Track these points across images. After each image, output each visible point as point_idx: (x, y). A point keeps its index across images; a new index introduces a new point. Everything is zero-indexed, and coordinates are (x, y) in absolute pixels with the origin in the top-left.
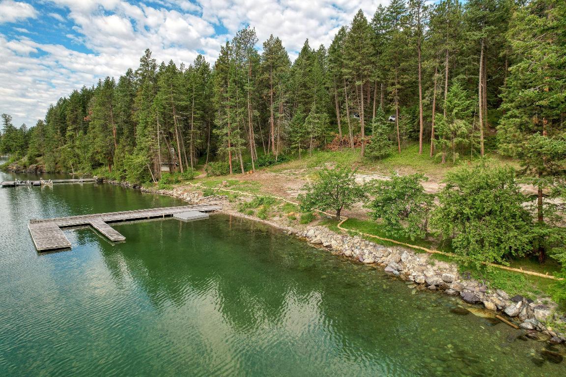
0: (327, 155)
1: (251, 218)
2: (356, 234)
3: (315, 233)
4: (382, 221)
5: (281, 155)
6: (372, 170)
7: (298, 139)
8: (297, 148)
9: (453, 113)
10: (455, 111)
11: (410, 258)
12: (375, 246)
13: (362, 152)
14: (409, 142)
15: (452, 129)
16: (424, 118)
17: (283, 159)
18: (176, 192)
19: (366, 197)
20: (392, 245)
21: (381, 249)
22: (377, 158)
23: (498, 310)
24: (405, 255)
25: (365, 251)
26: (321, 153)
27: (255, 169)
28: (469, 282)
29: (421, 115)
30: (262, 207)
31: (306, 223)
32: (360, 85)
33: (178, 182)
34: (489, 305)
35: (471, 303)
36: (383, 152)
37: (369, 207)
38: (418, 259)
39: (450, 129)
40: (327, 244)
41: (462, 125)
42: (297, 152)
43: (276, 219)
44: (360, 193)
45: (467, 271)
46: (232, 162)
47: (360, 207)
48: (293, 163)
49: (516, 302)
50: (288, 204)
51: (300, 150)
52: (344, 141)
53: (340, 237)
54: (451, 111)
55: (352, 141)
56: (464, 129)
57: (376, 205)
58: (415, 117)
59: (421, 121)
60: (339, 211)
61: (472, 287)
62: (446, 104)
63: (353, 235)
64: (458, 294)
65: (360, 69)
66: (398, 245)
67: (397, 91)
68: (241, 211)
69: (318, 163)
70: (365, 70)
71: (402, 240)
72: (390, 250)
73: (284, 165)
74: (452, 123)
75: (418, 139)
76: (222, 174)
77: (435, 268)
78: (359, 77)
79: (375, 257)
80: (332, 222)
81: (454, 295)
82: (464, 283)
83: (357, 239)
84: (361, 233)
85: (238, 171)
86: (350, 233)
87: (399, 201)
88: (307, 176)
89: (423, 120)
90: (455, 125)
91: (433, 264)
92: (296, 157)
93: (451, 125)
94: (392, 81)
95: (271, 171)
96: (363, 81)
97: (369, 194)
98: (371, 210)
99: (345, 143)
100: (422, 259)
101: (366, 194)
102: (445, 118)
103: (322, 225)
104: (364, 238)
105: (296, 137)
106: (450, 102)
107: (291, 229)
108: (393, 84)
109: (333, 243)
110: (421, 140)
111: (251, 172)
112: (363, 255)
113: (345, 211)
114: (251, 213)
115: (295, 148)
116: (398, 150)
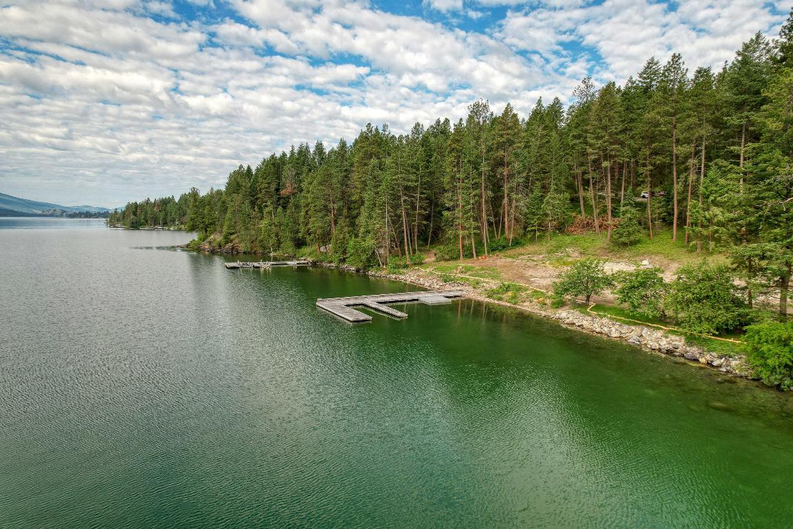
0: (568, 239)
1: (501, 303)
2: (605, 316)
3: (567, 316)
4: (626, 305)
5: (515, 238)
6: (618, 258)
7: (535, 221)
8: (535, 231)
9: (710, 200)
10: (711, 198)
11: (649, 333)
12: (620, 325)
13: (609, 237)
14: (661, 228)
15: (708, 216)
16: (679, 202)
17: (517, 243)
18: (409, 277)
19: (614, 285)
20: (636, 324)
21: (626, 327)
22: (625, 244)
23: (708, 363)
24: (645, 331)
25: (612, 329)
26: (560, 237)
27: (488, 252)
28: (691, 348)
29: (675, 199)
30: (510, 294)
31: (557, 308)
32: (607, 167)
33: (406, 266)
34: (702, 360)
35: (691, 360)
36: (632, 238)
37: (616, 294)
38: (656, 334)
39: (705, 217)
40: (579, 324)
41: (718, 213)
42: (535, 234)
43: (527, 304)
44: (608, 282)
45: (691, 340)
46: (463, 246)
47: (608, 294)
48: (530, 248)
49: (721, 358)
50: (536, 291)
51: (538, 234)
52: (588, 223)
53: (590, 318)
54: (708, 197)
55: (596, 223)
56: (720, 218)
57: (622, 292)
58: (669, 199)
59: (675, 205)
60: (588, 297)
61: (694, 351)
62: (701, 189)
63: (601, 317)
64: (683, 356)
65: (607, 149)
66: (639, 324)
67: (648, 173)
68: (489, 297)
69: (558, 248)
70: (612, 150)
71: (644, 320)
72: (633, 328)
73: (519, 250)
74: (708, 210)
75: (671, 224)
76: (452, 259)
77: (668, 340)
78: (606, 157)
79: (621, 333)
80: (582, 307)
81: (679, 356)
82: (688, 349)
83: (605, 320)
84: (609, 316)
85: (469, 255)
86: (600, 315)
87: (641, 289)
88: (548, 262)
89: (678, 205)
90: (711, 212)
91: (667, 337)
92: (532, 240)
93: (706, 212)
94: (644, 162)
95: (506, 256)
96: (610, 161)
97: (616, 283)
98: (617, 296)
99: (588, 225)
100: (659, 334)
101: (614, 282)
102: (700, 205)
103: (573, 309)
104: (611, 318)
105: (533, 219)
106: (706, 188)
107: (544, 313)
108: (644, 165)
109: (584, 323)
110: (675, 225)
111: (483, 257)
112: (610, 331)
113: (594, 296)
114: (500, 299)
115: (532, 231)
116: (649, 235)
